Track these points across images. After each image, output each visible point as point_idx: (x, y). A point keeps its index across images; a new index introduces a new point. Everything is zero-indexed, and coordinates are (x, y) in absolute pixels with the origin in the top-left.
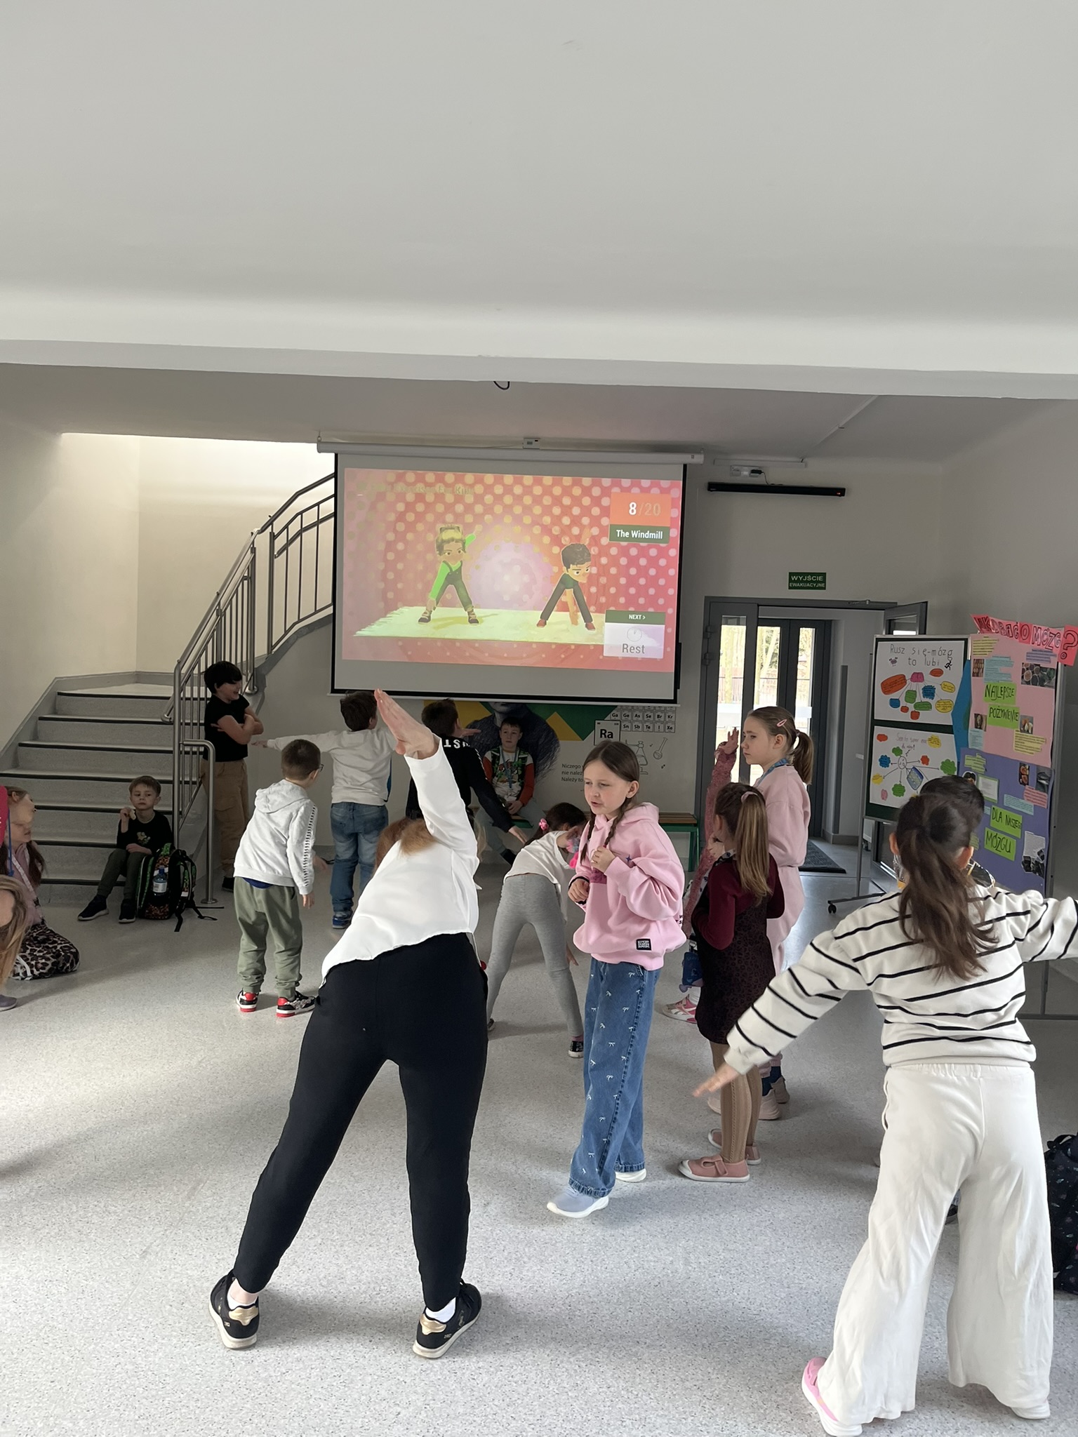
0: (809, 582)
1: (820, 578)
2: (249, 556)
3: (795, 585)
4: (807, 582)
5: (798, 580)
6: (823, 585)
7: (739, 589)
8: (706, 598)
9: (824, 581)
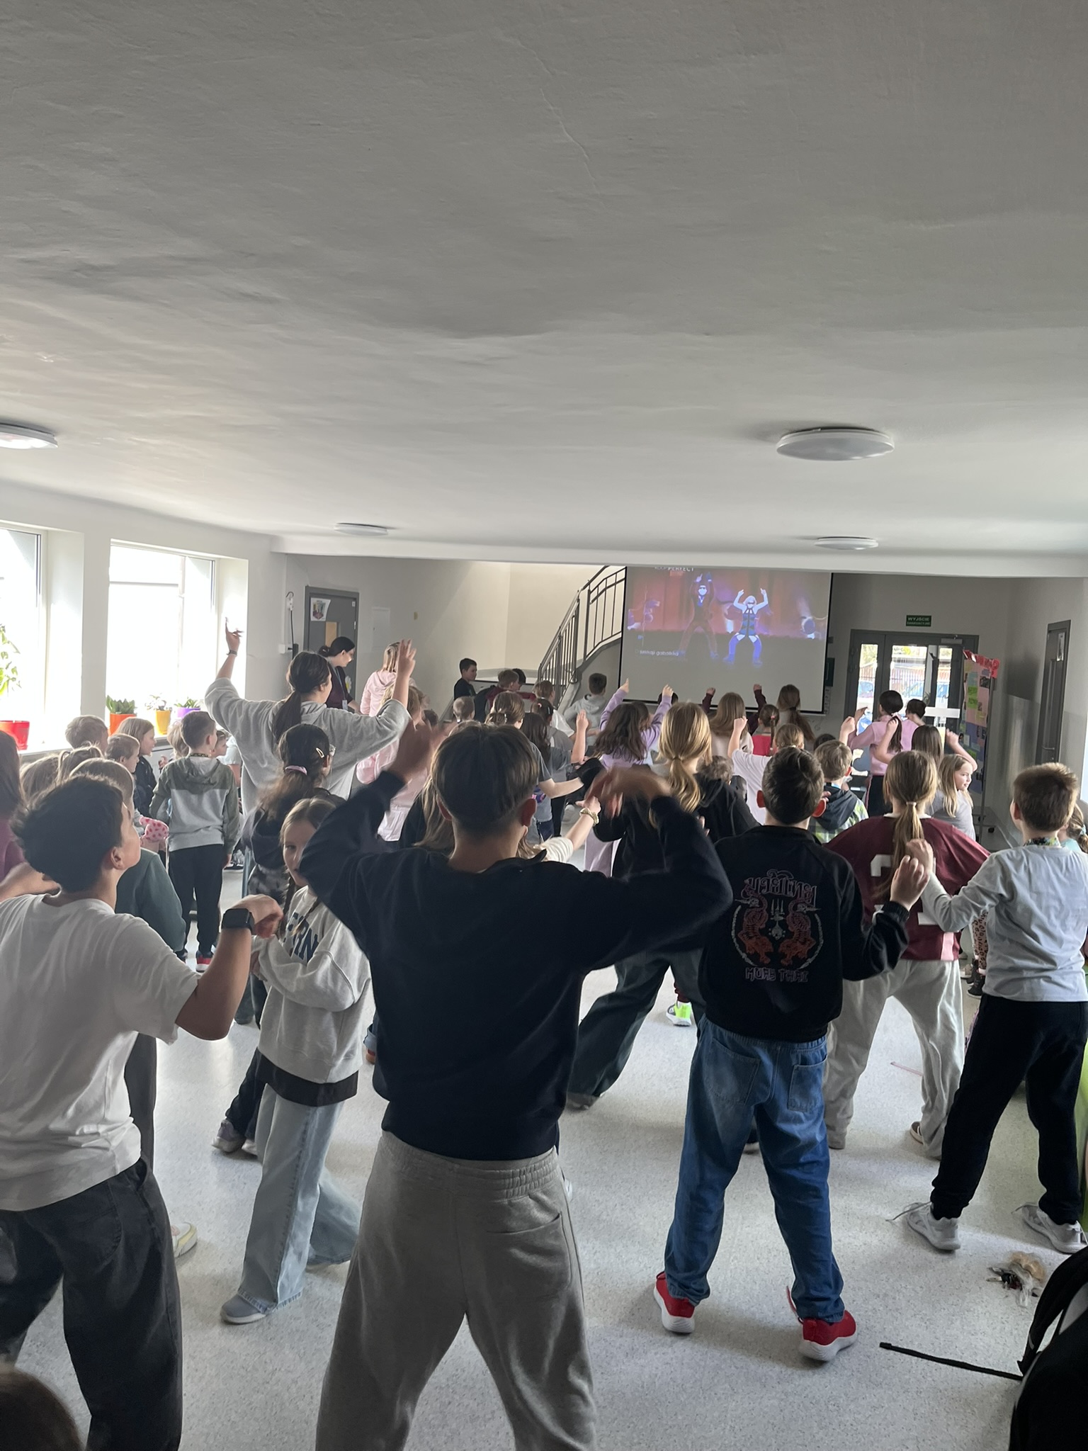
0: (920, 622)
1: (927, 619)
2: (576, 604)
3: (910, 623)
4: (918, 621)
5: (912, 620)
6: (928, 624)
7: (874, 625)
8: (852, 630)
9: (930, 621)
